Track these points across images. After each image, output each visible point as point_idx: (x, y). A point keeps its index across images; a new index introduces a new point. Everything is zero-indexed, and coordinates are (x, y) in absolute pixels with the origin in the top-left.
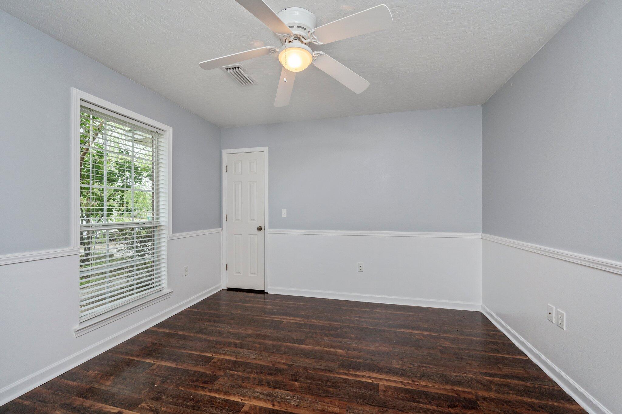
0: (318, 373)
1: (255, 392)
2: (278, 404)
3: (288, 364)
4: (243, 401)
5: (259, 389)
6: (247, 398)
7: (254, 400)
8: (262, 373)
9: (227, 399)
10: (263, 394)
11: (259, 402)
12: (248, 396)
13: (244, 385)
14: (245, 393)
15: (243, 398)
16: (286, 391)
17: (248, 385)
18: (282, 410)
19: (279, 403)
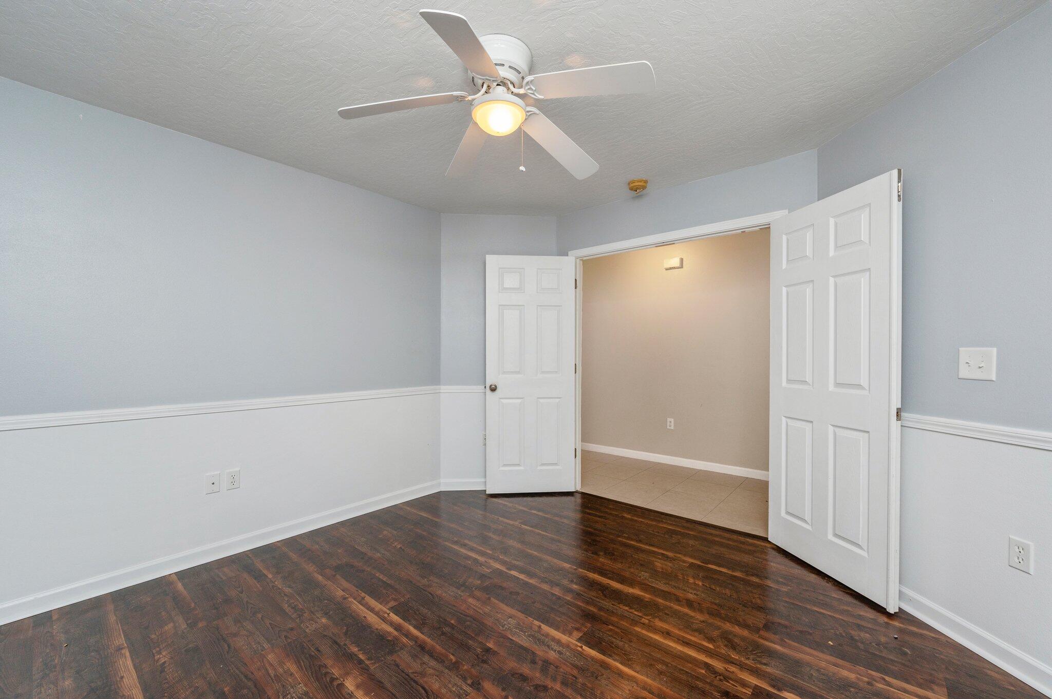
0: (444, 651)
1: (560, 653)
2: (534, 626)
3: (478, 690)
4: (579, 644)
5: (552, 655)
6: (573, 647)
7: (563, 641)
8: (537, 687)
9: (604, 655)
10: (548, 646)
11: (557, 637)
12: (571, 649)
13: (575, 672)
14: (575, 656)
15: (580, 649)
16: (514, 639)
17: (568, 670)
18: (532, 619)
19: (531, 628)
